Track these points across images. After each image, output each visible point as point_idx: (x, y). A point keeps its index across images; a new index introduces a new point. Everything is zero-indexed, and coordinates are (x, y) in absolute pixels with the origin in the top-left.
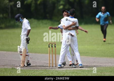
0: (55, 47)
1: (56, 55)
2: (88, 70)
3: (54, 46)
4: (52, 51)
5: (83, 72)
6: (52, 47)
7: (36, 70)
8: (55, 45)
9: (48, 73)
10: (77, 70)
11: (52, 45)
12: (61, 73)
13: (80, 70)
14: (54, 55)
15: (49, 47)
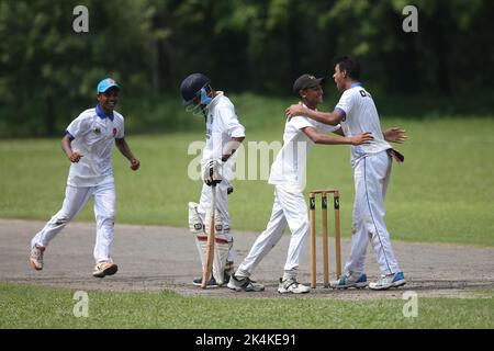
0: (337, 207)
1: (342, 240)
2: (469, 301)
3: (330, 205)
4: (325, 224)
5: (450, 307)
6: (324, 207)
8: (336, 198)
9: (309, 312)
10: (425, 300)
11: (324, 199)
12: (361, 313)
13: (437, 300)
14: (332, 241)
15: (313, 207)
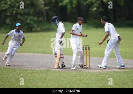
0: (89, 49)
1: (90, 57)
2: (121, 72)
3: (87, 49)
4: (86, 53)
5: (116, 73)
6: (86, 49)
7: (70, 71)
8: (89, 47)
9: (82, 74)
10: (110, 72)
11: (86, 47)
12: (95, 75)
13: (113, 72)
14: (88, 57)
15: (83, 49)
